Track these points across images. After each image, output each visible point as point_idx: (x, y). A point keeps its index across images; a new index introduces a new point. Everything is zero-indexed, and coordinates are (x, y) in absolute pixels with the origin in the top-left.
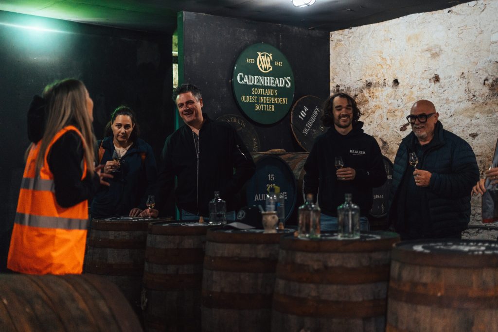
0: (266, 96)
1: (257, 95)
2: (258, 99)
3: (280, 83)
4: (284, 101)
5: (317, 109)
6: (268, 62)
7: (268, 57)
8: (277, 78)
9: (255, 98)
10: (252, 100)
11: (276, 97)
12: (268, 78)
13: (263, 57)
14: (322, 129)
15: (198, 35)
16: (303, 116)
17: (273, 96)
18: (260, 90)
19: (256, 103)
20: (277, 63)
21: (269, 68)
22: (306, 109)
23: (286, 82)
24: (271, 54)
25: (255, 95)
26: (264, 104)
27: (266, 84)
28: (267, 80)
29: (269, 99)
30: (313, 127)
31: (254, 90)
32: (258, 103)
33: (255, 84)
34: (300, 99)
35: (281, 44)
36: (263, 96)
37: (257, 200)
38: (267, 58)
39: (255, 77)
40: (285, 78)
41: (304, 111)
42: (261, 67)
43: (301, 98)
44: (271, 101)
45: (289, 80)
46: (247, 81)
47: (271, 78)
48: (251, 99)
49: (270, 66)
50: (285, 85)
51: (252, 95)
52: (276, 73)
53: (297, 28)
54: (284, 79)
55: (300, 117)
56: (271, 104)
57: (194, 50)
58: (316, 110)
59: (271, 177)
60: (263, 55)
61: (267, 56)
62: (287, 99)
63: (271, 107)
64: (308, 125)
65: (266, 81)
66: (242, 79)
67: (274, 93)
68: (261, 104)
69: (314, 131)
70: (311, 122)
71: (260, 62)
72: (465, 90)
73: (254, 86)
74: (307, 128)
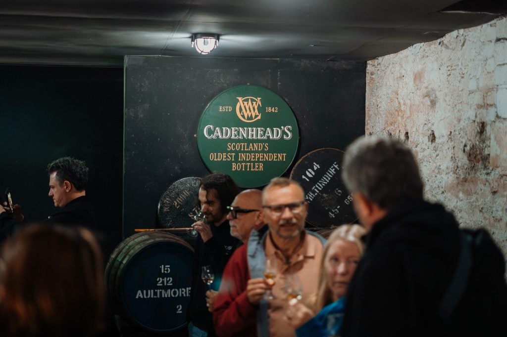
0: (250, 152)
1: (236, 152)
2: (237, 157)
3: (275, 134)
4: (281, 157)
5: (336, 166)
6: (254, 108)
7: (254, 103)
8: (268, 129)
9: (231, 156)
10: (227, 157)
11: (266, 152)
12: (254, 129)
13: (246, 103)
14: (339, 193)
15: (147, 82)
16: (310, 176)
17: (263, 151)
18: (241, 146)
19: (233, 162)
20: (269, 110)
21: (256, 116)
22: (316, 166)
23: (284, 133)
24: (259, 99)
25: (231, 151)
26: (246, 162)
27: (250, 137)
28: (253, 131)
29: (255, 155)
30: (325, 190)
31: (231, 146)
32: (236, 161)
33: (233, 137)
34: (309, 154)
35: (279, 83)
36: (244, 152)
37: (139, 297)
38: (252, 104)
39: (233, 128)
40: (282, 127)
41: (313, 169)
42: (243, 116)
43: (311, 152)
44: (258, 159)
45: (289, 129)
46: (219, 134)
47: (259, 129)
48: (224, 157)
49: (257, 114)
50: (283, 136)
51: (227, 152)
52: (267, 121)
53: (307, 61)
54: (281, 129)
55: (304, 177)
56: (259, 162)
57: (140, 101)
58: (334, 167)
59: (165, 269)
60: (247, 100)
61: (252, 100)
62: (285, 154)
63: (259, 165)
64: (316, 188)
65: (250, 133)
66: (210, 132)
67: (264, 147)
68: (241, 162)
69: (325, 195)
70: (321, 183)
71: (241, 110)
72: (452, 157)
73: (230, 140)
74: (314, 192)
